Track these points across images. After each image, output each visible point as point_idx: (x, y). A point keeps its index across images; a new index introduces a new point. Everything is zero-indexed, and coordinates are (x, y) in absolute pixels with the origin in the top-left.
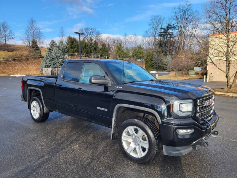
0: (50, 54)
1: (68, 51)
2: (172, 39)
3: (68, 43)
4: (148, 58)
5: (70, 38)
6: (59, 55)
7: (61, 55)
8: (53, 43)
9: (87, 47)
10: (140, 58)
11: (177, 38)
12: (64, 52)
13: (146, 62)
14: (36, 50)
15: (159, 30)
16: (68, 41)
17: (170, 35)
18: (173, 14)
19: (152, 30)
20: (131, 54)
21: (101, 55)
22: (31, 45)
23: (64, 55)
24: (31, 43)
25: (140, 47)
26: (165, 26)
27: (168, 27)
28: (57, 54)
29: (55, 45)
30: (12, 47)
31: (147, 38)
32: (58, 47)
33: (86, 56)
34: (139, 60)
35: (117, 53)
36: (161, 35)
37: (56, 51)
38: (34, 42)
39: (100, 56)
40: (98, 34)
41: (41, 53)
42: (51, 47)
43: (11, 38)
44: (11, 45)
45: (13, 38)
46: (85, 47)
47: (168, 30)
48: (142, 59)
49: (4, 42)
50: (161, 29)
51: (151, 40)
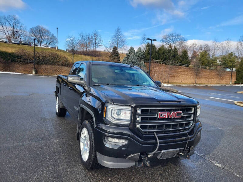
0: (127, 60)
1: (145, 58)
3: (146, 50)
4: (241, 68)
6: (135, 61)
7: (137, 61)
8: (132, 50)
9: (165, 54)
10: (230, 67)
12: (141, 58)
13: (238, 72)
14: (116, 55)
16: (146, 48)
20: (218, 62)
21: (181, 62)
22: (112, 51)
23: (140, 61)
24: (112, 49)
25: (231, 54)
28: (133, 60)
29: (133, 52)
30: (98, 54)
32: (136, 53)
33: (163, 63)
34: (229, 70)
35: (200, 60)
37: (133, 57)
38: (115, 49)
39: (178, 63)
40: (183, 40)
41: (120, 59)
42: (129, 53)
43: (99, 45)
44: (98, 51)
45: (101, 46)
46: (163, 53)
48: (233, 70)
49: (94, 49)
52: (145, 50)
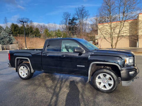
1: (12, 33)
2: (76, 26)
4: (64, 37)
7: (7, 36)
11: (78, 25)
12: (10, 33)
15: (68, 21)
16: (12, 27)
17: (74, 23)
18: (76, 12)
19: (64, 21)
20: (54, 35)
23: (10, 36)
25: (59, 31)
26: (71, 18)
27: (73, 19)
28: (5, 35)
29: (2, 29)
31: (62, 25)
32: (5, 30)
36: (69, 24)
37: (4, 33)
39: (34, 36)
47: (73, 21)
50: (69, 20)
51: (64, 26)
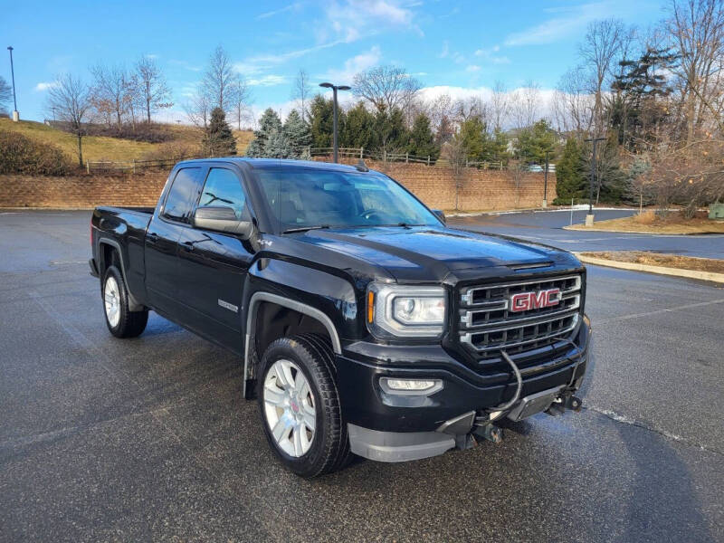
0: (258, 150)
1: (311, 142)
2: (659, 99)
3: (313, 116)
4: (567, 163)
5: (319, 102)
6: (284, 152)
7: (288, 153)
8: (270, 119)
9: (370, 129)
10: (541, 161)
11: (677, 95)
12: (300, 143)
13: (561, 173)
14: (223, 137)
15: (614, 70)
16: (313, 112)
17: (653, 83)
18: (668, 15)
19: (590, 71)
20: (510, 148)
21: (413, 153)
22: (209, 123)
23: (299, 152)
24: (209, 117)
25: (542, 126)
26: (635, 55)
27: (645, 59)
28: (277, 150)
29: (275, 125)
30: (162, 132)
31: (568, 96)
32: (284, 128)
33: (364, 157)
34: (537, 168)
35: (465, 144)
36: (619, 85)
37: (276, 142)
38: (218, 116)
39: (407, 154)
40: (412, 87)
41: (237, 147)
42: (264, 129)
43: (162, 106)
44: (160, 125)
45: (167, 106)
46: (364, 127)
47: (645, 69)
48: (547, 166)
49: (146, 117)
50: (623, 64)
51: (585, 102)
52: (310, 118)
